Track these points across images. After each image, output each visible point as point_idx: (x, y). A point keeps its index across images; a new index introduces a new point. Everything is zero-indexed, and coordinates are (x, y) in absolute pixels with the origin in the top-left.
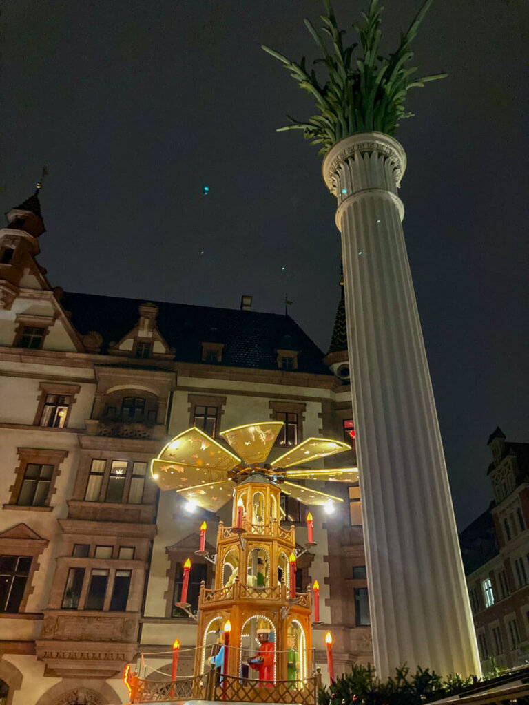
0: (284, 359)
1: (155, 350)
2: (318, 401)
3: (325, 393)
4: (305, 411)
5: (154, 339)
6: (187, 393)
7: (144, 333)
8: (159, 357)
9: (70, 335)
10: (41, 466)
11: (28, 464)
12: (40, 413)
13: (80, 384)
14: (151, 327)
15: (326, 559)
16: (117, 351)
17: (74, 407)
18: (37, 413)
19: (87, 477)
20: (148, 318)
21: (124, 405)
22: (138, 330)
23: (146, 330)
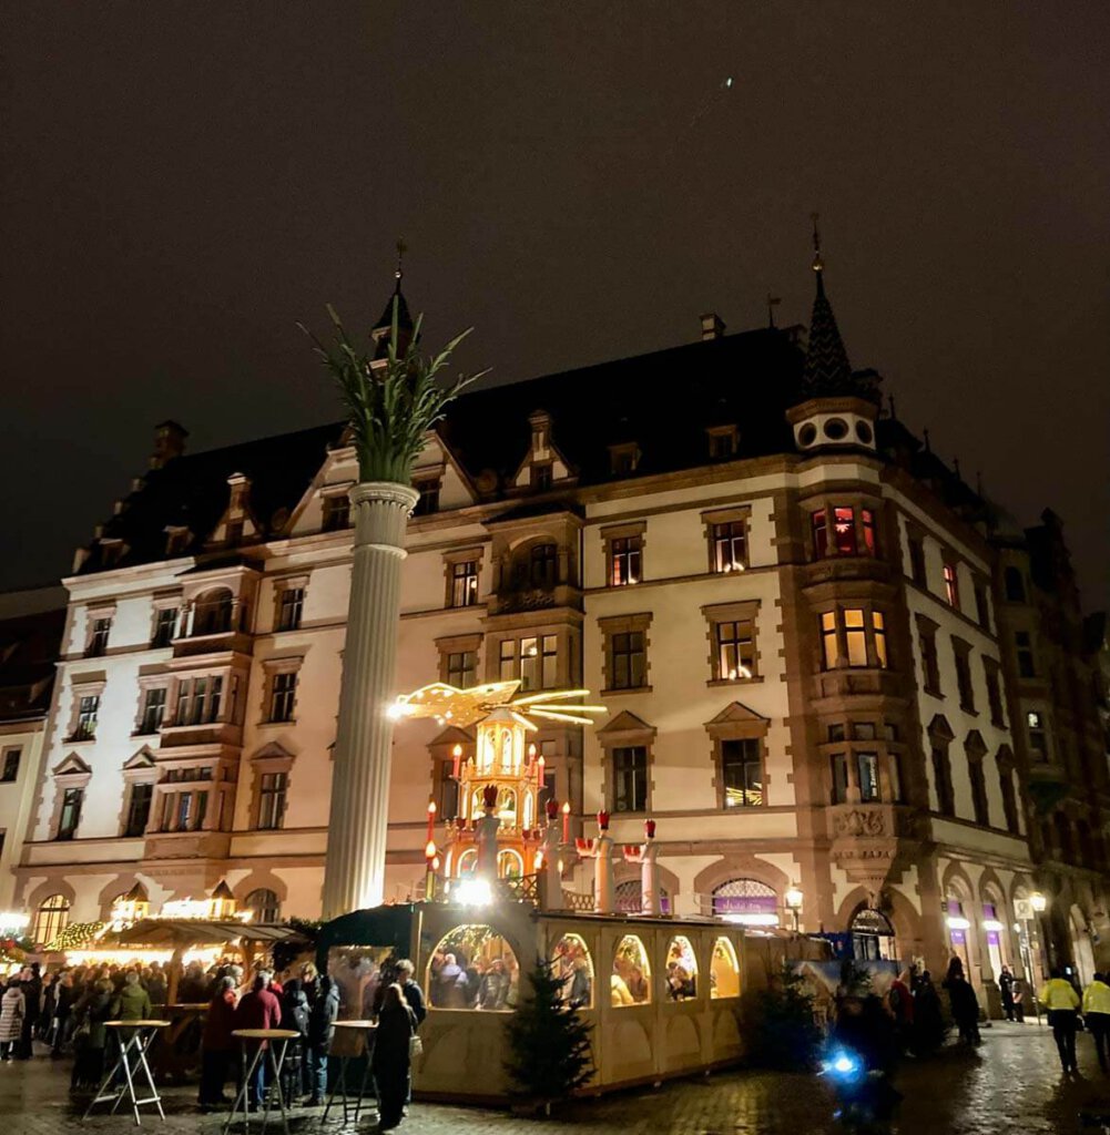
0: (720, 440)
1: (555, 476)
2: (768, 496)
3: (777, 480)
4: (750, 515)
5: (552, 459)
6: (598, 526)
7: (541, 455)
8: (562, 485)
9: (463, 481)
10: (462, 655)
11: (450, 655)
12: (451, 589)
13: (483, 544)
14: (547, 444)
15: (786, 722)
16: (513, 490)
17: (481, 574)
18: (447, 593)
19: (497, 665)
20: (541, 431)
21: (534, 559)
22: (532, 453)
23: (542, 450)
